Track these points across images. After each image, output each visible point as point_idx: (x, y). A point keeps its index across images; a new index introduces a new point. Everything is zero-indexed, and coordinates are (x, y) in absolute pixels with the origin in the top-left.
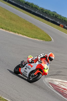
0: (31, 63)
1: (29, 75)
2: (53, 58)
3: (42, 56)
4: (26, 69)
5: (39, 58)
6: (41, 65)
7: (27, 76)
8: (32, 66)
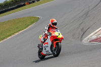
0: (45, 41)
1: (52, 51)
2: (56, 21)
3: (47, 28)
4: (45, 49)
5: (46, 32)
6: (52, 36)
7: (51, 53)
8: (47, 43)
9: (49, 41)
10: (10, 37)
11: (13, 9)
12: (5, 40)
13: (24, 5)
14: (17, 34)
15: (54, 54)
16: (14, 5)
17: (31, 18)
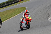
0: (23, 21)
2: (28, 11)
3: (24, 15)
4: (23, 25)
7: (26, 27)
8: (24, 22)
9: (25, 21)
10: (11, 18)
11: (13, 3)
12: (9, 19)
13: (19, 1)
14: (15, 16)
15: (27, 27)
16: (14, 2)
17: (22, 8)
